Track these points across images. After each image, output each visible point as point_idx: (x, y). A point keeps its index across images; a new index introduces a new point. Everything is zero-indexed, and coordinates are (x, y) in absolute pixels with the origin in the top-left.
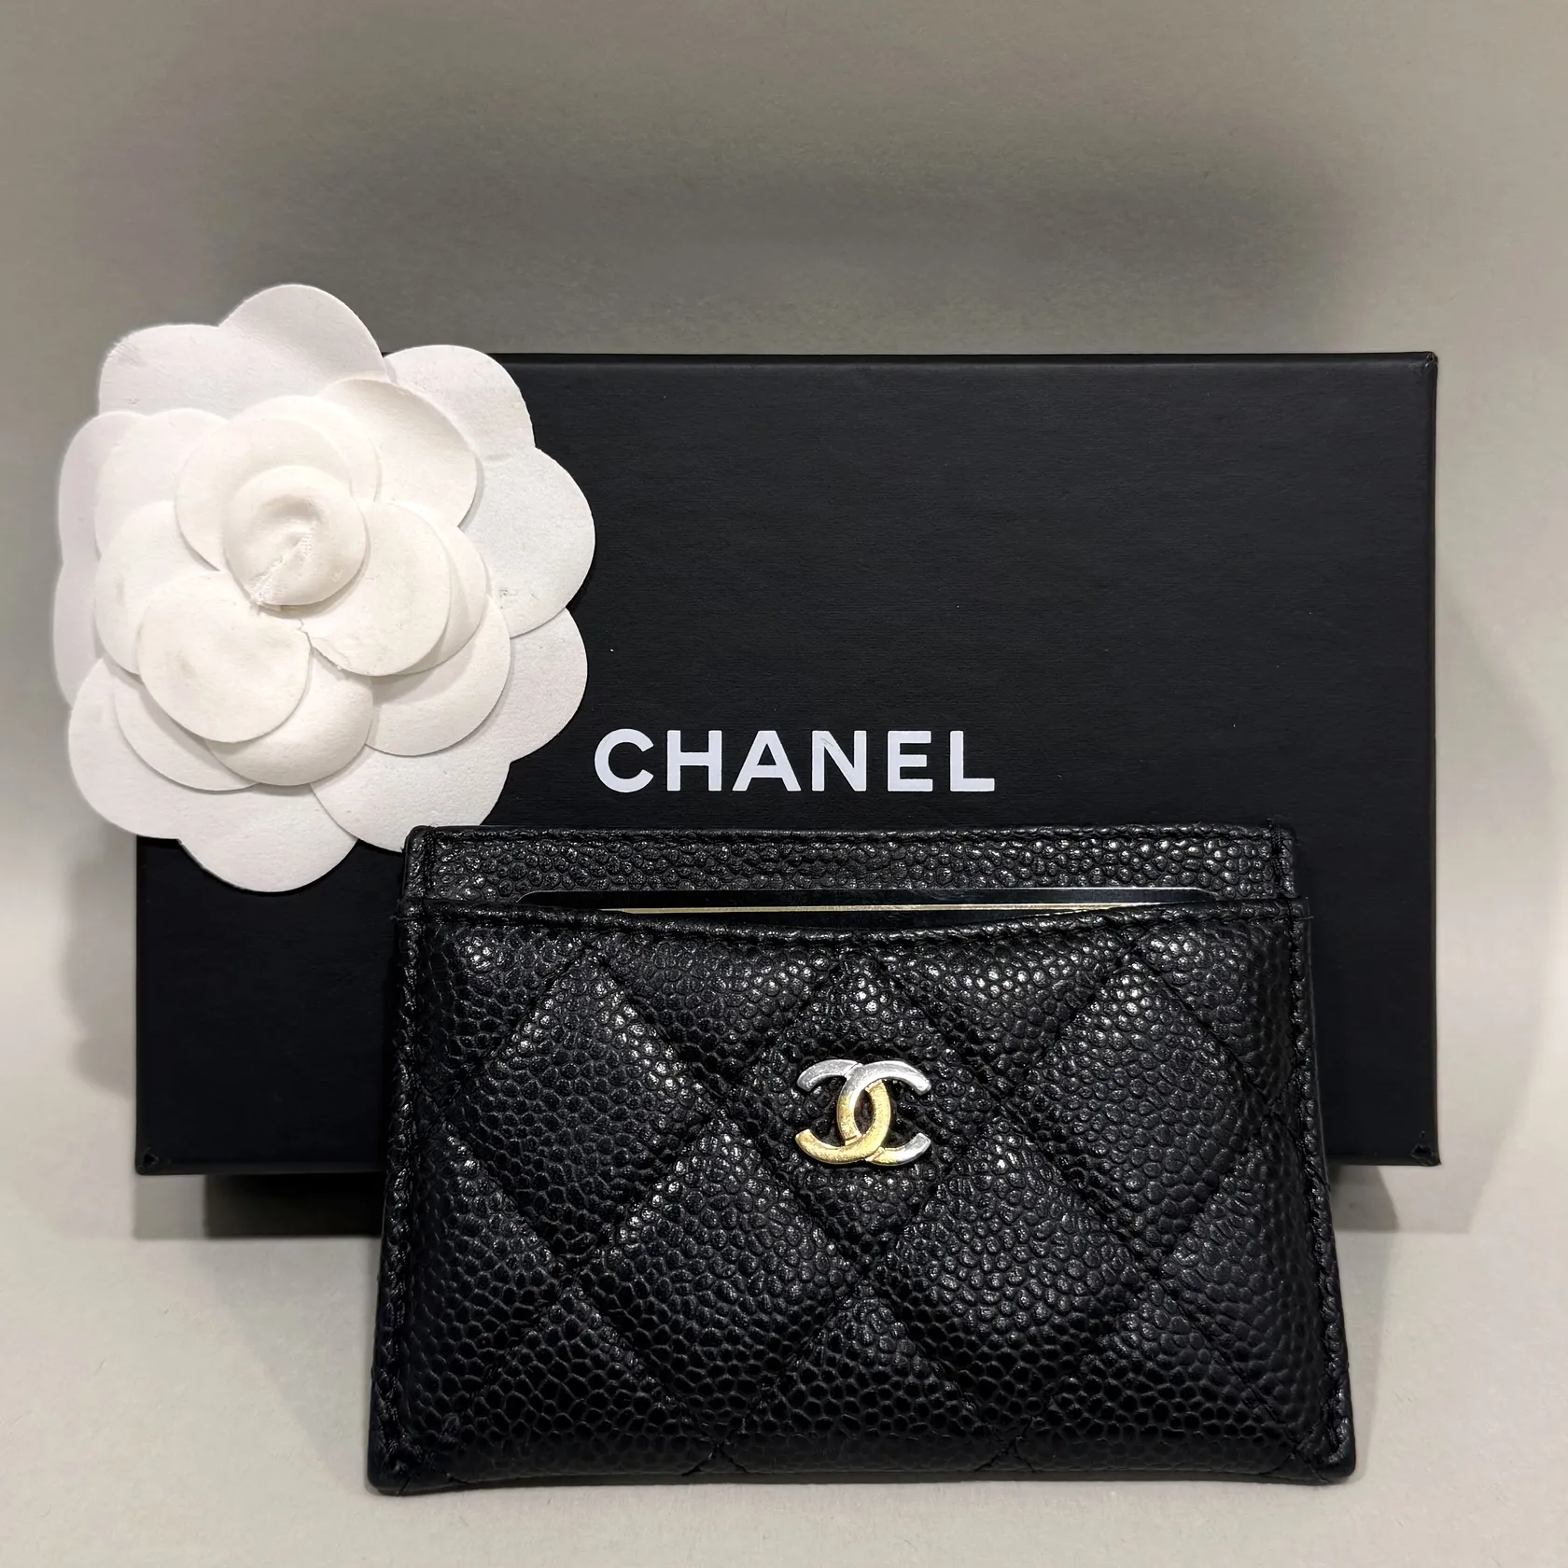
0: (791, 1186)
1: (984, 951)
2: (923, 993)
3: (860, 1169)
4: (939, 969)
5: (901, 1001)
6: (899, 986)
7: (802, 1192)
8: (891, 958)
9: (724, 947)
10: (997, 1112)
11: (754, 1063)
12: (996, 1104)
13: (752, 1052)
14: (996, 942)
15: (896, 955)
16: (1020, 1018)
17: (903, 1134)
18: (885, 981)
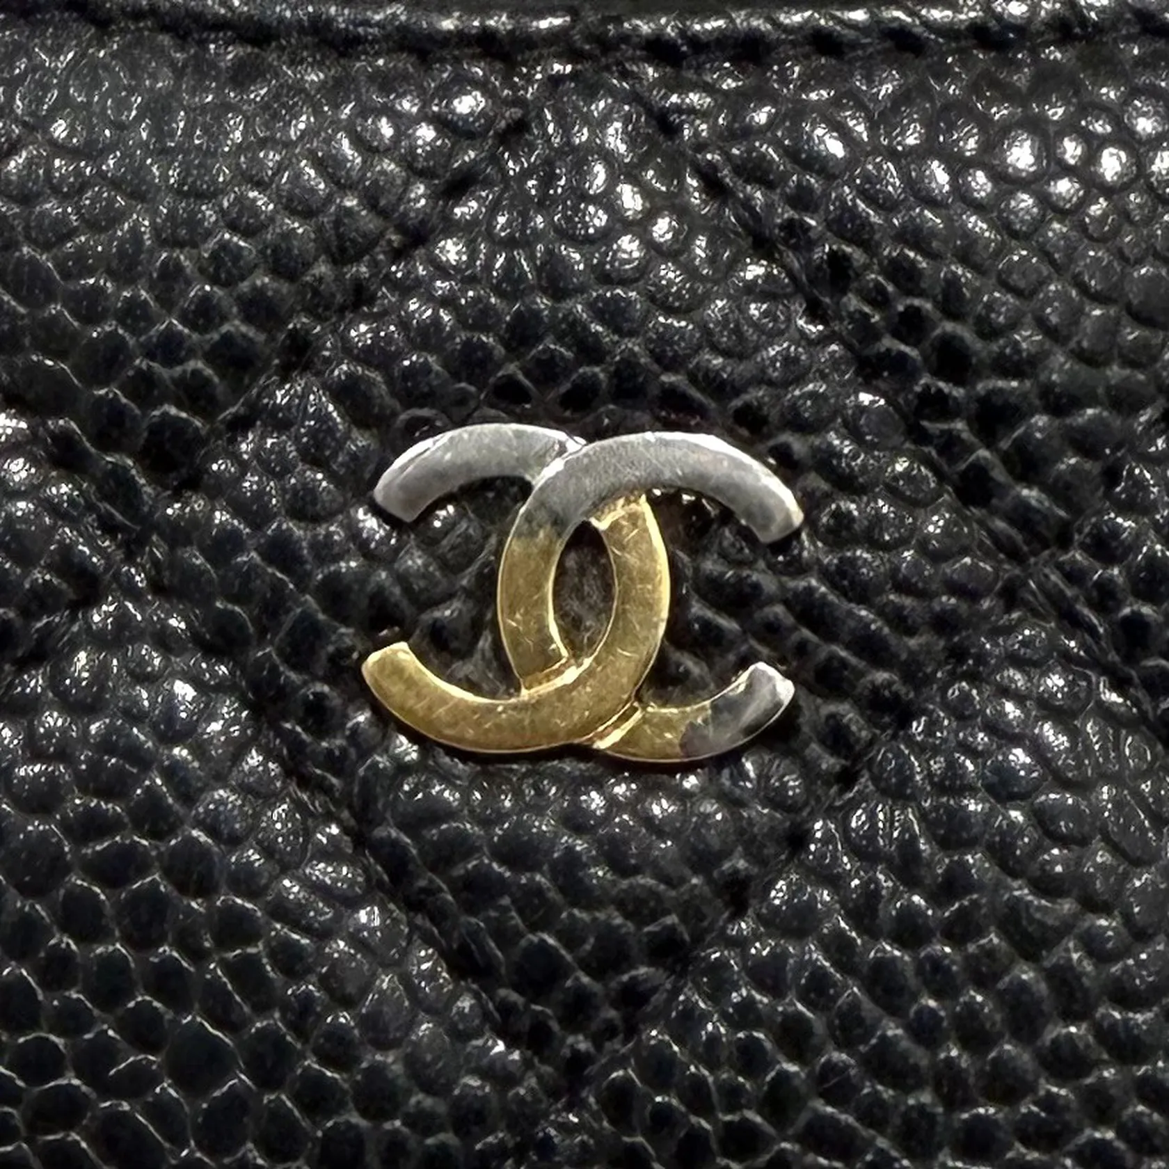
0: (345, 814)
1: (995, 84)
2: (790, 214)
3: (567, 766)
4: (845, 135)
5: (718, 236)
6: (713, 186)
7: (380, 832)
8: (694, 98)
9: (159, 53)
10: (1011, 596)
11: (240, 426)
12: (1011, 570)
13: (238, 389)
14: (1034, 52)
15: (709, 89)
16: (1099, 298)
17: (708, 659)
18: (671, 173)
